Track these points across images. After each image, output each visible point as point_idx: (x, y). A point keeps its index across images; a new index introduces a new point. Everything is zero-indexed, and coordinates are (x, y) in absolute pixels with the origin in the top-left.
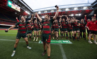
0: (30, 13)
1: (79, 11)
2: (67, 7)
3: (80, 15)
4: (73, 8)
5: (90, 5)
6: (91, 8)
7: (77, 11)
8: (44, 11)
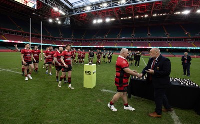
0: (66, 13)
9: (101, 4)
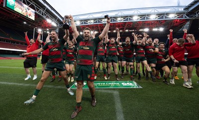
0: (57, 24)
1: (159, 21)
2: (136, 12)
3: (161, 29)
4: (147, 15)
5: (182, 10)
6: (185, 17)
7: (155, 21)
8: (87, 20)
9: (89, 20)
